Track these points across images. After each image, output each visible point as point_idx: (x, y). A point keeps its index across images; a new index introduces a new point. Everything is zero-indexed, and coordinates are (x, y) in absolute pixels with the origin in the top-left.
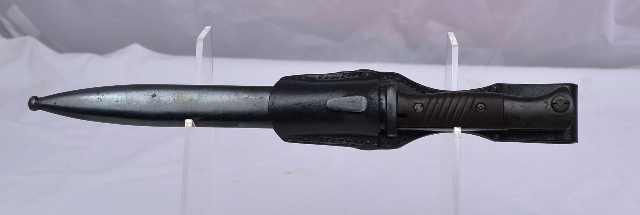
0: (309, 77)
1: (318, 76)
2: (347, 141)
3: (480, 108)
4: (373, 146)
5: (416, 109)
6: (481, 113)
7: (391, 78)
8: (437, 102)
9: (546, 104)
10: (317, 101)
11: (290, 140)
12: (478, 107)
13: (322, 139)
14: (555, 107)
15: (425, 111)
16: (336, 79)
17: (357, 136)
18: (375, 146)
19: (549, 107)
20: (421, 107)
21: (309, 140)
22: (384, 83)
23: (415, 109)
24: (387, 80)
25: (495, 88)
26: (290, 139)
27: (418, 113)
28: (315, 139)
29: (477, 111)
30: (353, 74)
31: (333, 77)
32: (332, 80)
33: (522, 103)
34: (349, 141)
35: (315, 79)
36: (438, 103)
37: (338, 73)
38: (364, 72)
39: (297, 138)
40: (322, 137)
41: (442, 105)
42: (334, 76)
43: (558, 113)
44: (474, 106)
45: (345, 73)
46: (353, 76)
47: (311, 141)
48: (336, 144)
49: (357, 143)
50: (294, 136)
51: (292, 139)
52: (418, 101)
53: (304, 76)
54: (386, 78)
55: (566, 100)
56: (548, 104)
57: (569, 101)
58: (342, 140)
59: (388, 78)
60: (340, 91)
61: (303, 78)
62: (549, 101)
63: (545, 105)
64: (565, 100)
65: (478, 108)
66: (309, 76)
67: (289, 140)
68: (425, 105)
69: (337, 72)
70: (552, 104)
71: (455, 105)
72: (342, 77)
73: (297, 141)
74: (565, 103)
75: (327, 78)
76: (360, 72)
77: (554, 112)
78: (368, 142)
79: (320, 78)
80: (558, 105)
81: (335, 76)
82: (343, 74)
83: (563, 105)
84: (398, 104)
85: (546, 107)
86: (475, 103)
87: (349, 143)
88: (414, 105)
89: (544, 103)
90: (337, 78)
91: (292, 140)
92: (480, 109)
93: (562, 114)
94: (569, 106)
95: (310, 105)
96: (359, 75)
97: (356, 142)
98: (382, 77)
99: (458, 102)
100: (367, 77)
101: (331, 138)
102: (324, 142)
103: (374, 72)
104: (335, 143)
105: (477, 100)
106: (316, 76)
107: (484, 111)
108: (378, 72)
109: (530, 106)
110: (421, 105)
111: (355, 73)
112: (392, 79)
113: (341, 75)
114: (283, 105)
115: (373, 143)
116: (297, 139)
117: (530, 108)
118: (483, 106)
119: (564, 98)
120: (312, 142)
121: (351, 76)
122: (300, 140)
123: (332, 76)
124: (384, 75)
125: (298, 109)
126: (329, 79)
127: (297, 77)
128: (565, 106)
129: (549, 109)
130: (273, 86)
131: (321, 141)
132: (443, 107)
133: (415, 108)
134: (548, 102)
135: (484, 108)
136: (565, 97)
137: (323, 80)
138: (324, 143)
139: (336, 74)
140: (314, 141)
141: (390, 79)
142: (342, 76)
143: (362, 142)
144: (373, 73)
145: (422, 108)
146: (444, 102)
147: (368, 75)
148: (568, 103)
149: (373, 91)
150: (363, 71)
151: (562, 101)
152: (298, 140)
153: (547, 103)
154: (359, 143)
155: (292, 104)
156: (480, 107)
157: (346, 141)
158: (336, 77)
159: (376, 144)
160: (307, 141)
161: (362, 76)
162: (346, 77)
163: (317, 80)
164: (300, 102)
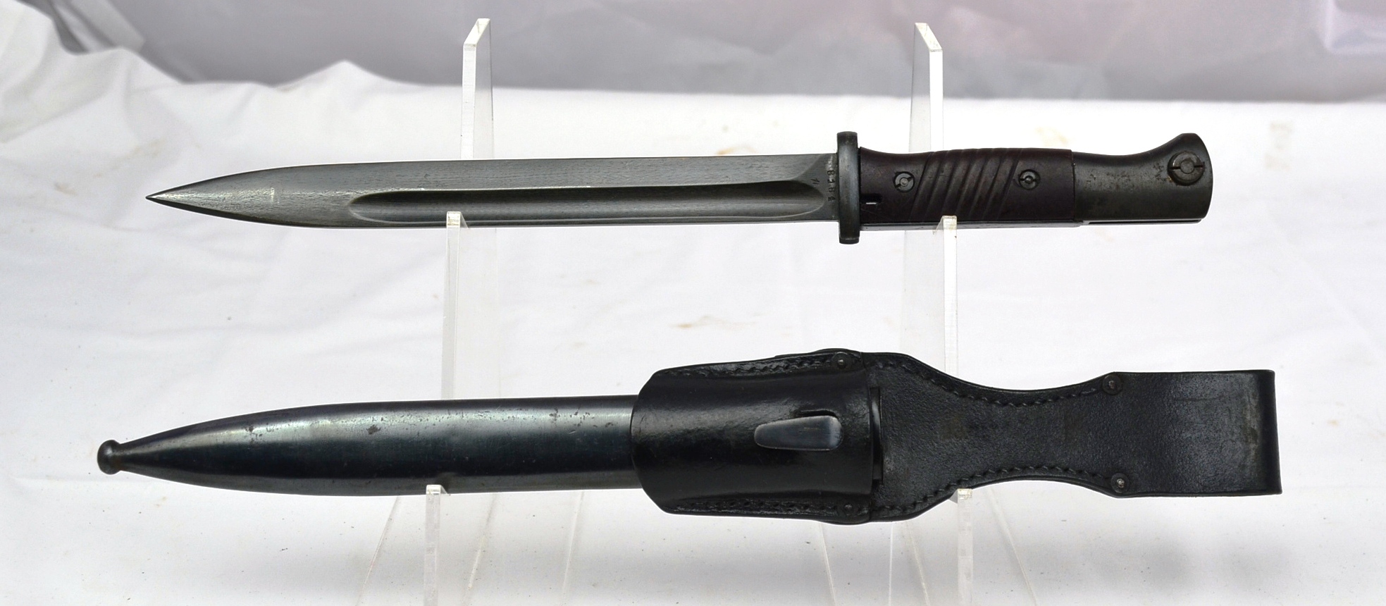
0: (714, 370)
1: (733, 366)
2: (802, 507)
3: (1027, 179)
4: (861, 515)
5: (900, 185)
6: (1029, 189)
7: (891, 365)
8: (939, 170)
9: (1159, 170)
10: (736, 424)
11: (679, 508)
12: (1024, 177)
13: (747, 503)
14: (1176, 174)
15: (916, 188)
16: (774, 372)
17: (825, 495)
18: (863, 515)
19: (1165, 174)
20: (909, 179)
21: (719, 509)
22: (877, 378)
23: (897, 184)
24: (882, 369)
25: (1113, 382)
26: (678, 506)
27: (903, 192)
28: (732, 504)
29: (1021, 186)
30: (809, 360)
31: (765, 369)
32: (765, 373)
33: (1110, 168)
34: (806, 507)
35: (728, 374)
36: (943, 172)
37: (777, 357)
38: (832, 355)
39: (693, 504)
40: (747, 500)
41: (951, 176)
42: (768, 365)
43: (1182, 187)
44: (1015, 176)
45: (793, 357)
46: (811, 364)
47: (724, 509)
48: (780, 513)
49: (825, 511)
50: (684, 499)
51: (682, 507)
52: (903, 169)
53: (702, 368)
54: (881, 367)
55: (1198, 159)
56: (1162, 169)
57: (1204, 163)
58: (792, 506)
59: (886, 365)
60: (785, 401)
61: (701, 373)
62: (1164, 163)
63: (1155, 172)
64: (1195, 161)
65: (1023, 180)
66: (714, 367)
67: (676, 509)
68: (918, 175)
69: (773, 356)
70: (1170, 170)
71: (977, 175)
72: (787, 368)
73: (694, 510)
74: (1195, 167)
75: (752, 370)
76: (825, 356)
77: (1174, 184)
78: (849, 506)
79: (738, 370)
80: (1182, 171)
81: (771, 366)
82: (788, 360)
83: (1193, 172)
84: (862, 175)
85: (1158, 175)
86: (1018, 171)
87: (807, 510)
88: (894, 175)
89: (1154, 167)
90: (774, 369)
91: (683, 509)
92: (1026, 182)
93: (1189, 188)
94: (1203, 171)
95: (722, 432)
96: (823, 361)
97: (823, 508)
98: (873, 363)
99: (983, 169)
100: (838, 365)
101: (767, 502)
102: (751, 510)
103: (855, 355)
104: (776, 512)
105: (1021, 166)
106: (729, 368)
107: (1036, 186)
108: (862, 353)
109: (1126, 174)
110: (908, 176)
111: (813, 357)
112: (895, 368)
113: (782, 364)
114: (660, 434)
115: (860, 510)
116: (693, 506)
117: (1126, 178)
118: (1033, 175)
119: (1194, 158)
120: (726, 511)
121: (806, 365)
122: (699, 508)
123: (765, 365)
124: (876, 361)
125: (694, 442)
126: (757, 373)
127: (688, 370)
128: (1197, 172)
129: (1165, 180)
130: (637, 393)
131: (746, 509)
132: (954, 179)
133: (897, 182)
134: (1161, 165)
135: (1035, 180)
136: (1195, 154)
137: (745, 375)
138: (754, 512)
139: (773, 362)
140: (731, 509)
141: (889, 368)
142: (786, 365)
143: (835, 508)
144: (853, 356)
145: (911, 184)
146: (953, 170)
147: (842, 361)
148: (1202, 166)
149: (857, 398)
150: (832, 352)
151: (1191, 163)
152: (696, 509)
153: (1159, 167)
154: (829, 510)
155: (682, 431)
156: (1027, 177)
157: (799, 508)
158: (773, 367)
159: (866, 512)
160: (715, 510)
161: (830, 363)
162: (795, 366)
163: (733, 375)
164: (699, 427)
